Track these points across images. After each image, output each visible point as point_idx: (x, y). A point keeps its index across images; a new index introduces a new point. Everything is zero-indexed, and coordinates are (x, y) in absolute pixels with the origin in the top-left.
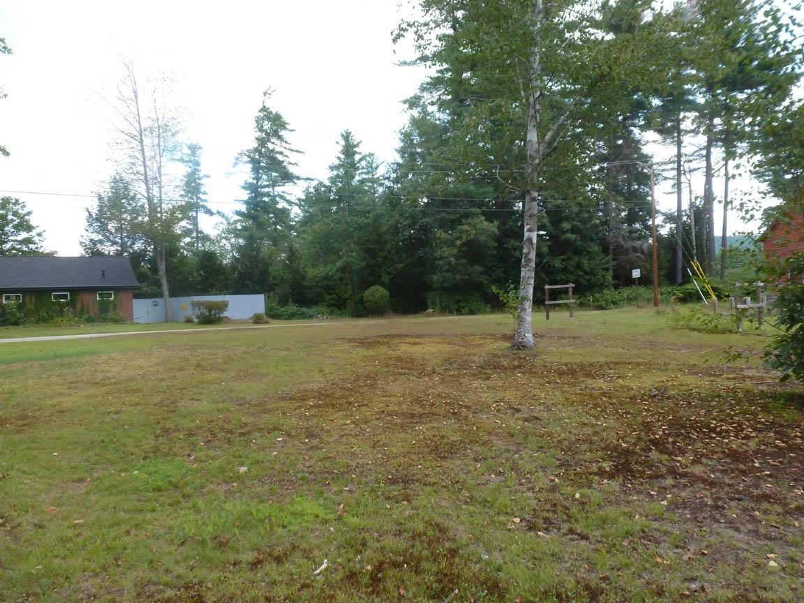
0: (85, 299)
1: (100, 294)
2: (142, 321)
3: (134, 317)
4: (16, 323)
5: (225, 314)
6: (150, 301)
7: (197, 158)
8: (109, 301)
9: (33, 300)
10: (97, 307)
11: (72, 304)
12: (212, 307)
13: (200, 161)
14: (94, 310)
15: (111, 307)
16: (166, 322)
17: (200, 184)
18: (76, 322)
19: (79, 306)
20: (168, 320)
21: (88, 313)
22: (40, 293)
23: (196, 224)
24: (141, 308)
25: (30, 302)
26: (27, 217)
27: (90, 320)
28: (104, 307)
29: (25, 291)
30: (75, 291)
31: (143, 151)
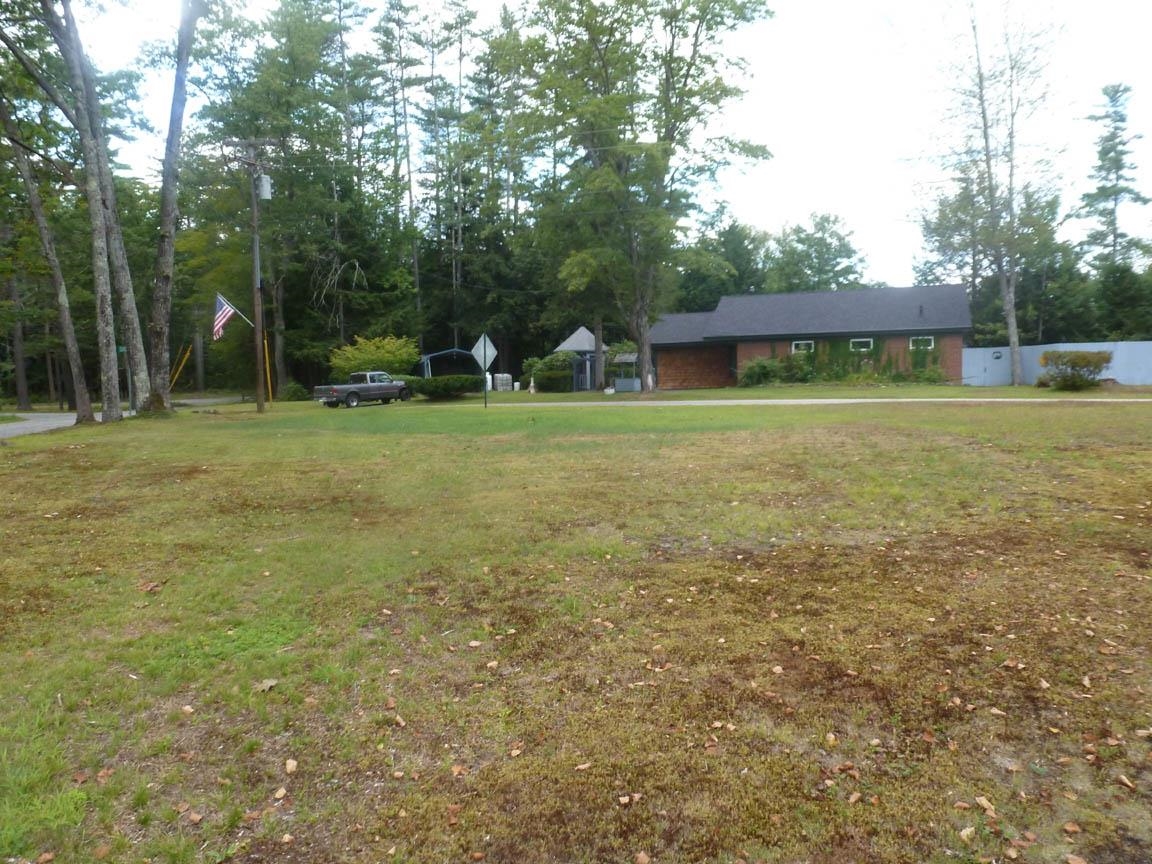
0: (893, 347)
1: (914, 341)
2: (974, 382)
3: (964, 375)
4: (803, 380)
5: (1105, 374)
6: (991, 350)
7: (1119, 109)
8: (926, 353)
9: (828, 347)
10: (909, 359)
11: (875, 355)
12: (1077, 361)
13: (1124, 112)
14: (904, 365)
15: (929, 359)
16: (1012, 384)
17: (1123, 153)
18: (875, 380)
19: (884, 358)
20: (1015, 381)
21: (897, 368)
22: (835, 340)
23: (1112, 223)
24: (976, 362)
25: (824, 352)
26: (847, 239)
27: (899, 378)
28: (920, 360)
29: (818, 338)
30: (880, 337)
31: (984, 112)
